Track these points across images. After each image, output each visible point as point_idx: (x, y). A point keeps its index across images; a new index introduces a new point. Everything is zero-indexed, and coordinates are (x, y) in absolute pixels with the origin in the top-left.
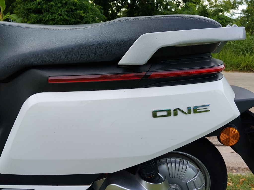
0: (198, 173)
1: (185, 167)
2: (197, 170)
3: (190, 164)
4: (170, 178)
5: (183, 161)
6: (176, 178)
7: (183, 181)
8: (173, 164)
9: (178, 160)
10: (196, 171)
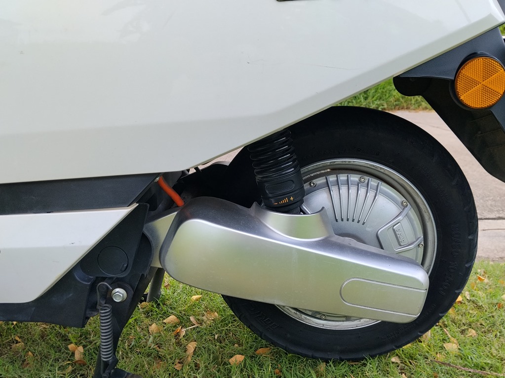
0: (403, 209)
1: (371, 194)
2: (402, 203)
3: (384, 187)
4: (337, 220)
5: (367, 181)
6: (351, 220)
7: (368, 229)
8: (344, 189)
9: (354, 178)
10: (400, 204)
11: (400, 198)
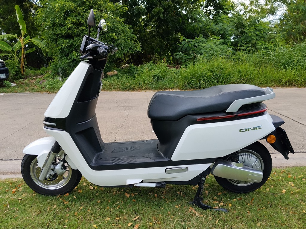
0: (257, 160)
1: (250, 157)
3: (253, 155)
5: (249, 154)
6: (246, 162)
7: (250, 164)
8: (245, 156)
9: (247, 154)
11: (256, 157)
